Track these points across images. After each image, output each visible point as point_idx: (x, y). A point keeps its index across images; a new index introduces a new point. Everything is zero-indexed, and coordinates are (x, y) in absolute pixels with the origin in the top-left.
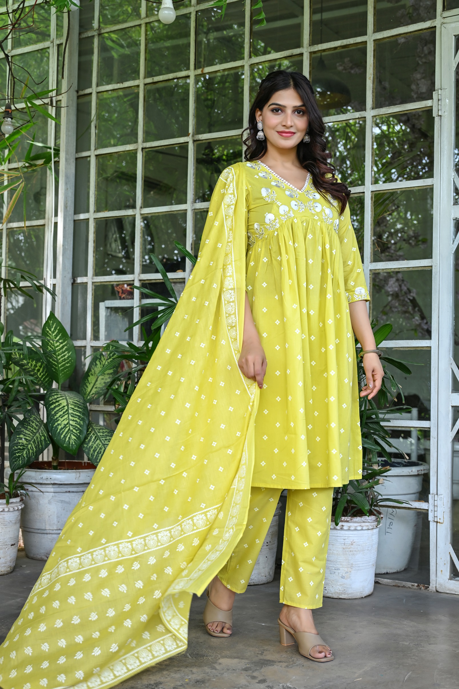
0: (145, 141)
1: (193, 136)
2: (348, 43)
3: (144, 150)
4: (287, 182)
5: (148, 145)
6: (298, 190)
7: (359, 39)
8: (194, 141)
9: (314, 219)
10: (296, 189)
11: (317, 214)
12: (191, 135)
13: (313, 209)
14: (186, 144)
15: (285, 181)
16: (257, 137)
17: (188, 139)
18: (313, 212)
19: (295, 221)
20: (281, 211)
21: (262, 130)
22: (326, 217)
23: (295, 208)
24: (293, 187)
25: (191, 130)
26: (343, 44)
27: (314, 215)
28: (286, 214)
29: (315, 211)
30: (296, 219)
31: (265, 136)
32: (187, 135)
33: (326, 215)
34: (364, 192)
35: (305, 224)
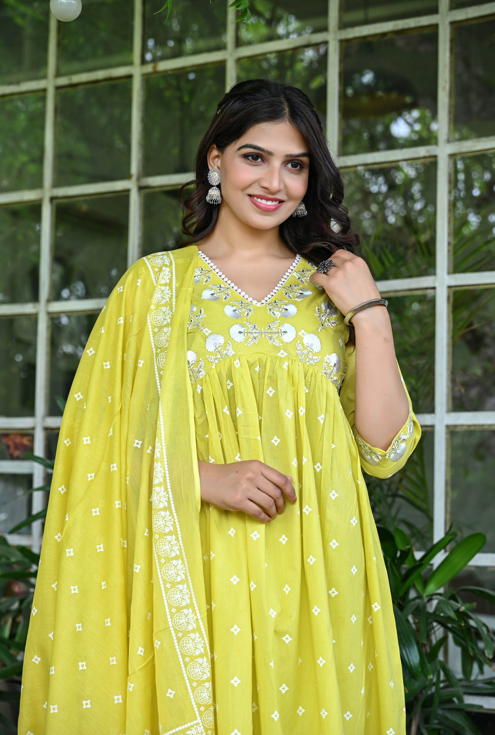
0: (56, 184)
1: (138, 179)
2: (406, 26)
3: (55, 202)
4: (236, 288)
5: (62, 192)
6: (255, 302)
7: (425, 21)
8: (141, 188)
9: (277, 357)
10: (250, 299)
11: (286, 346)
12: (134, 178)
13: (278, 338)
14: (126, 193)
15: (233, 285)
16: (208, 198)
17: (130, 185)
18: (277, 343)
19: (237, 363)
20: (210, 347)
21: (219, 186)
22: (306, 351)
23: (239, 338)
24: (246, 297)
25: (135, 168)
26: (397, 28)
27: (277, 349)
28: (218, 350)
29: (281, 341)
30: (237, 361)
31: (221, 196)
32: (128, 177)
33: (305, 348)
34: (434, 288)
35: (257, 369)
